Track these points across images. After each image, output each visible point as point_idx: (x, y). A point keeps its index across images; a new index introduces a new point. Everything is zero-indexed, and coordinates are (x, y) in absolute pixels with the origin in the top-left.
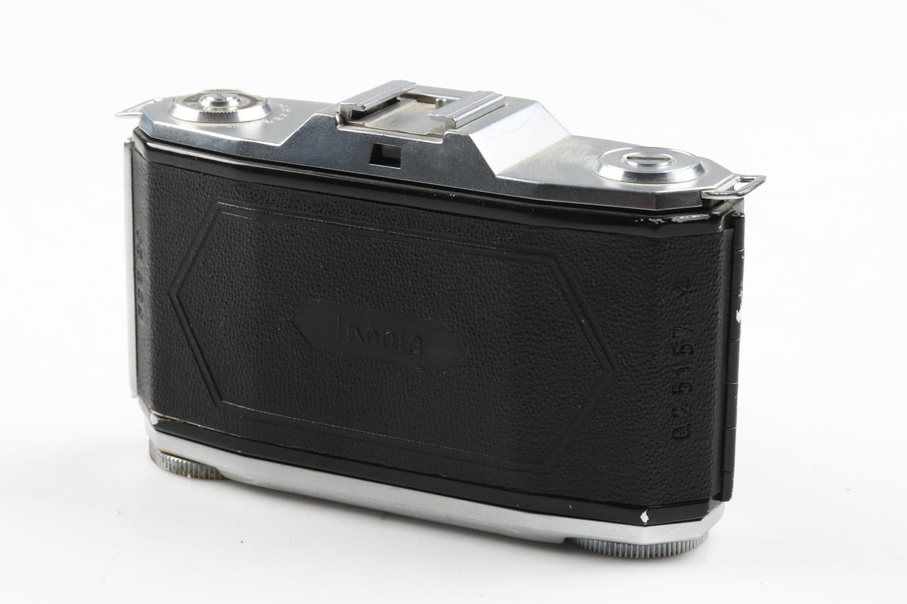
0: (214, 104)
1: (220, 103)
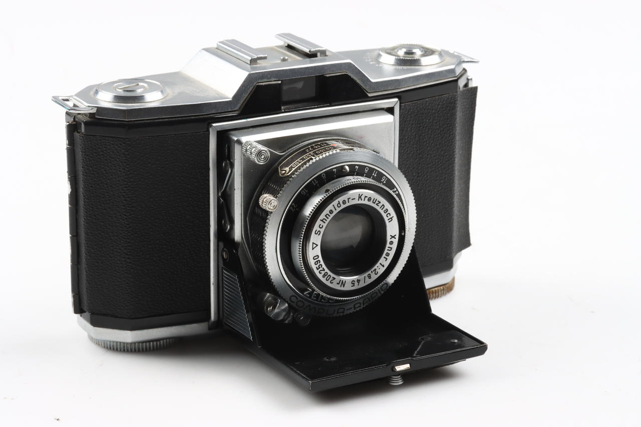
0: (406, 53)
1: (409, 53)
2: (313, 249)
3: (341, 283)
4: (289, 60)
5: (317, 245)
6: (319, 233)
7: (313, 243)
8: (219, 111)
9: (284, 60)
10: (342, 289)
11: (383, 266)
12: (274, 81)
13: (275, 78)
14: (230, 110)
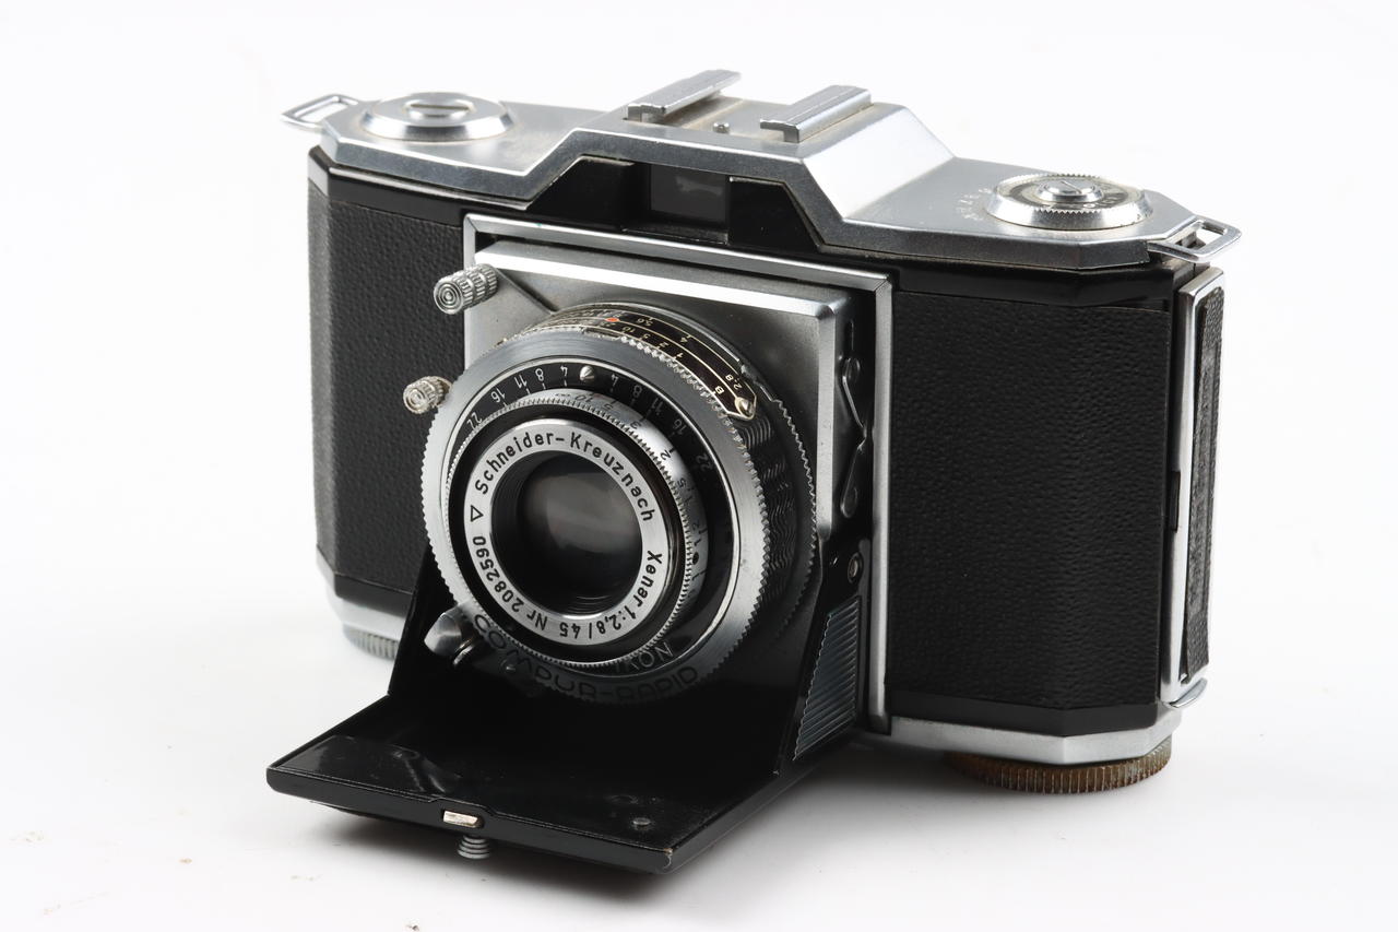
1: (1070, 198)
2: (472, 520)
3: (536, 617)
4: (732, 133)
5: (481, 515)
6: (484, 488)
7: (472, 507)
8: (493, 193)
9: (722, 130)
10: (538, 631)
11: (633, 615)
12: (621, 160)
13: (623, 154)
14: (514, 196)
